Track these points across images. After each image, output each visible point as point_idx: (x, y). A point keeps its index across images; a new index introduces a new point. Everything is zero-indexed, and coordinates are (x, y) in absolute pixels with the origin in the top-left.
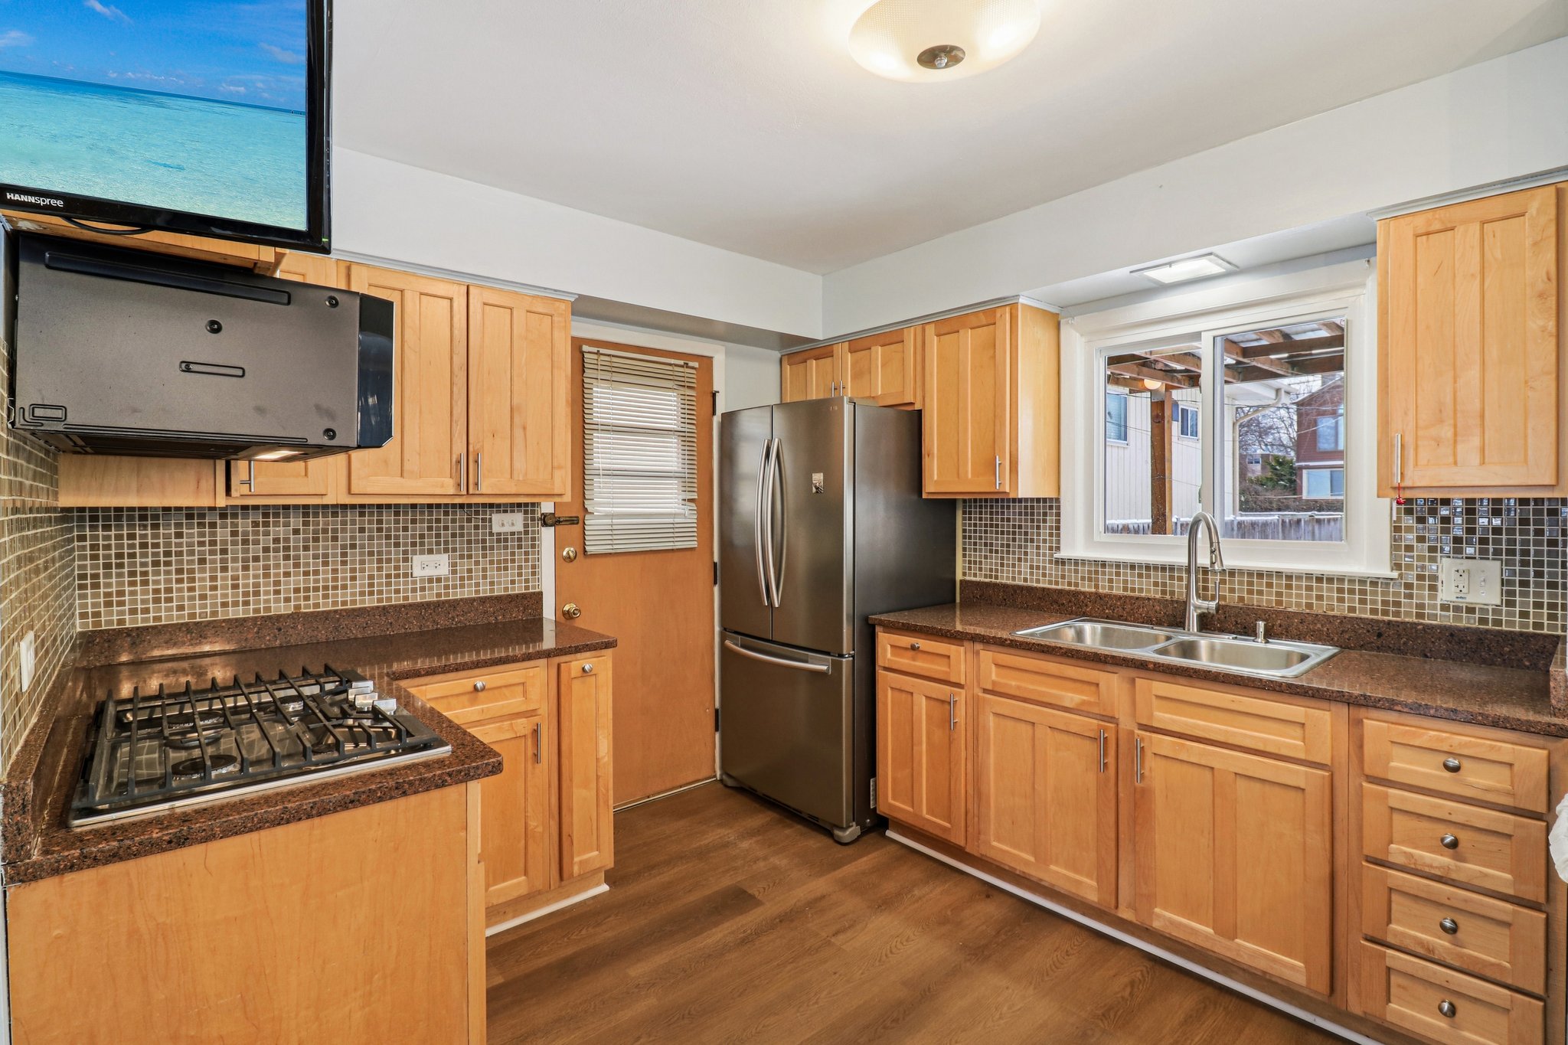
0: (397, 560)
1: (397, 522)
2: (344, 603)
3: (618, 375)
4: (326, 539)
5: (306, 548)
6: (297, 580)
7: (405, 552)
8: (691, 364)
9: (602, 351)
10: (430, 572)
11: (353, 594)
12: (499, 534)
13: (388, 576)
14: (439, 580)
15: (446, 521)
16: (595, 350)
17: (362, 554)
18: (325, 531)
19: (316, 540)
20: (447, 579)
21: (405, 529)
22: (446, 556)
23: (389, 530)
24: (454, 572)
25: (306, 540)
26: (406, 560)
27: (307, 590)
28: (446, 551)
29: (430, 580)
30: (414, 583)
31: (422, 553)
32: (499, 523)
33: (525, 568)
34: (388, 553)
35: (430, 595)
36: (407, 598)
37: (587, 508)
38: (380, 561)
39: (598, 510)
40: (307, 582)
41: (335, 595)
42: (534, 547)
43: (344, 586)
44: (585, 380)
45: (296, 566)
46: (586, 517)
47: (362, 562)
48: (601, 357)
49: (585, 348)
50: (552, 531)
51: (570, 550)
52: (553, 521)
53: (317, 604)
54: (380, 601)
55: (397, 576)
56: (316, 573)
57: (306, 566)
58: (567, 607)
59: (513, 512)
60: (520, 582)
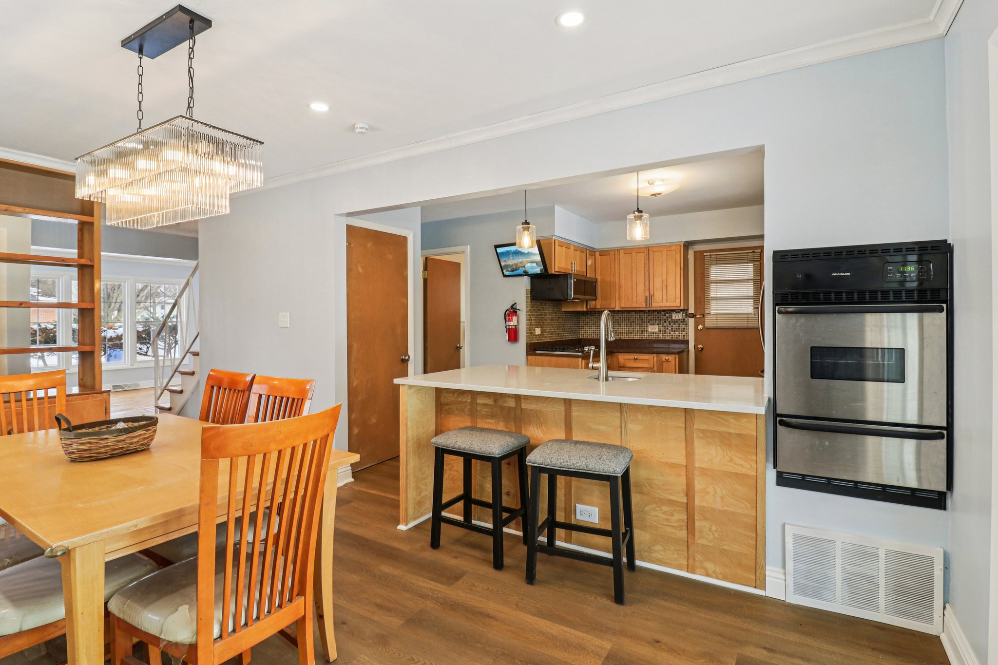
0: (644, 326)
1: (644, 316)
2: (631, 337)
3: (719, 261)
4: (627, 320)
5: (622, 322)
6: (620, 330)
7: (646, 324)
8: (756, 251)
9: (712, 254)
10: (653, 331)
11: (633, 335)
12: (674, 320)
13: (642, 331)
14: (656, 333)
15: (658, 315)
16: (709, 254)
17: (635, 324)
18: (627, 318)
19: (624, 320)
20: (658, 333)
21: (647, 318)
22: (658, 326)
23: (642, 318)
24: (660, 331)
25: (622, 320)
26: (647, 327)
28: (658, 324)
29: (653, 333)
30: (649, 333)
31: (651, 324)
32: (676, 316)
33: (684, 331)
34: (642, 324)
35: (653, 338)
36: (647, 338)
37: (706, 312)
38: (640, 327)
39: (712, 312)
40: (622, 331)
41: (629, 335)
42: (686, 324)
43: (631, 333)
44: (706, 266)
45: (620, 326)
46: (706, 315)
47: (635, 327)
48: (712, 256)
49: (705, 254)
50: (693, 319)
51: (701, 326)
52: (693, 316)
53: (625, 337)
54: (640, 338)
55: (644, 331)
56: (625, 329)
57: (622, 326)
58: (699, 346)
59: (679, 312)
60: (682, 336)
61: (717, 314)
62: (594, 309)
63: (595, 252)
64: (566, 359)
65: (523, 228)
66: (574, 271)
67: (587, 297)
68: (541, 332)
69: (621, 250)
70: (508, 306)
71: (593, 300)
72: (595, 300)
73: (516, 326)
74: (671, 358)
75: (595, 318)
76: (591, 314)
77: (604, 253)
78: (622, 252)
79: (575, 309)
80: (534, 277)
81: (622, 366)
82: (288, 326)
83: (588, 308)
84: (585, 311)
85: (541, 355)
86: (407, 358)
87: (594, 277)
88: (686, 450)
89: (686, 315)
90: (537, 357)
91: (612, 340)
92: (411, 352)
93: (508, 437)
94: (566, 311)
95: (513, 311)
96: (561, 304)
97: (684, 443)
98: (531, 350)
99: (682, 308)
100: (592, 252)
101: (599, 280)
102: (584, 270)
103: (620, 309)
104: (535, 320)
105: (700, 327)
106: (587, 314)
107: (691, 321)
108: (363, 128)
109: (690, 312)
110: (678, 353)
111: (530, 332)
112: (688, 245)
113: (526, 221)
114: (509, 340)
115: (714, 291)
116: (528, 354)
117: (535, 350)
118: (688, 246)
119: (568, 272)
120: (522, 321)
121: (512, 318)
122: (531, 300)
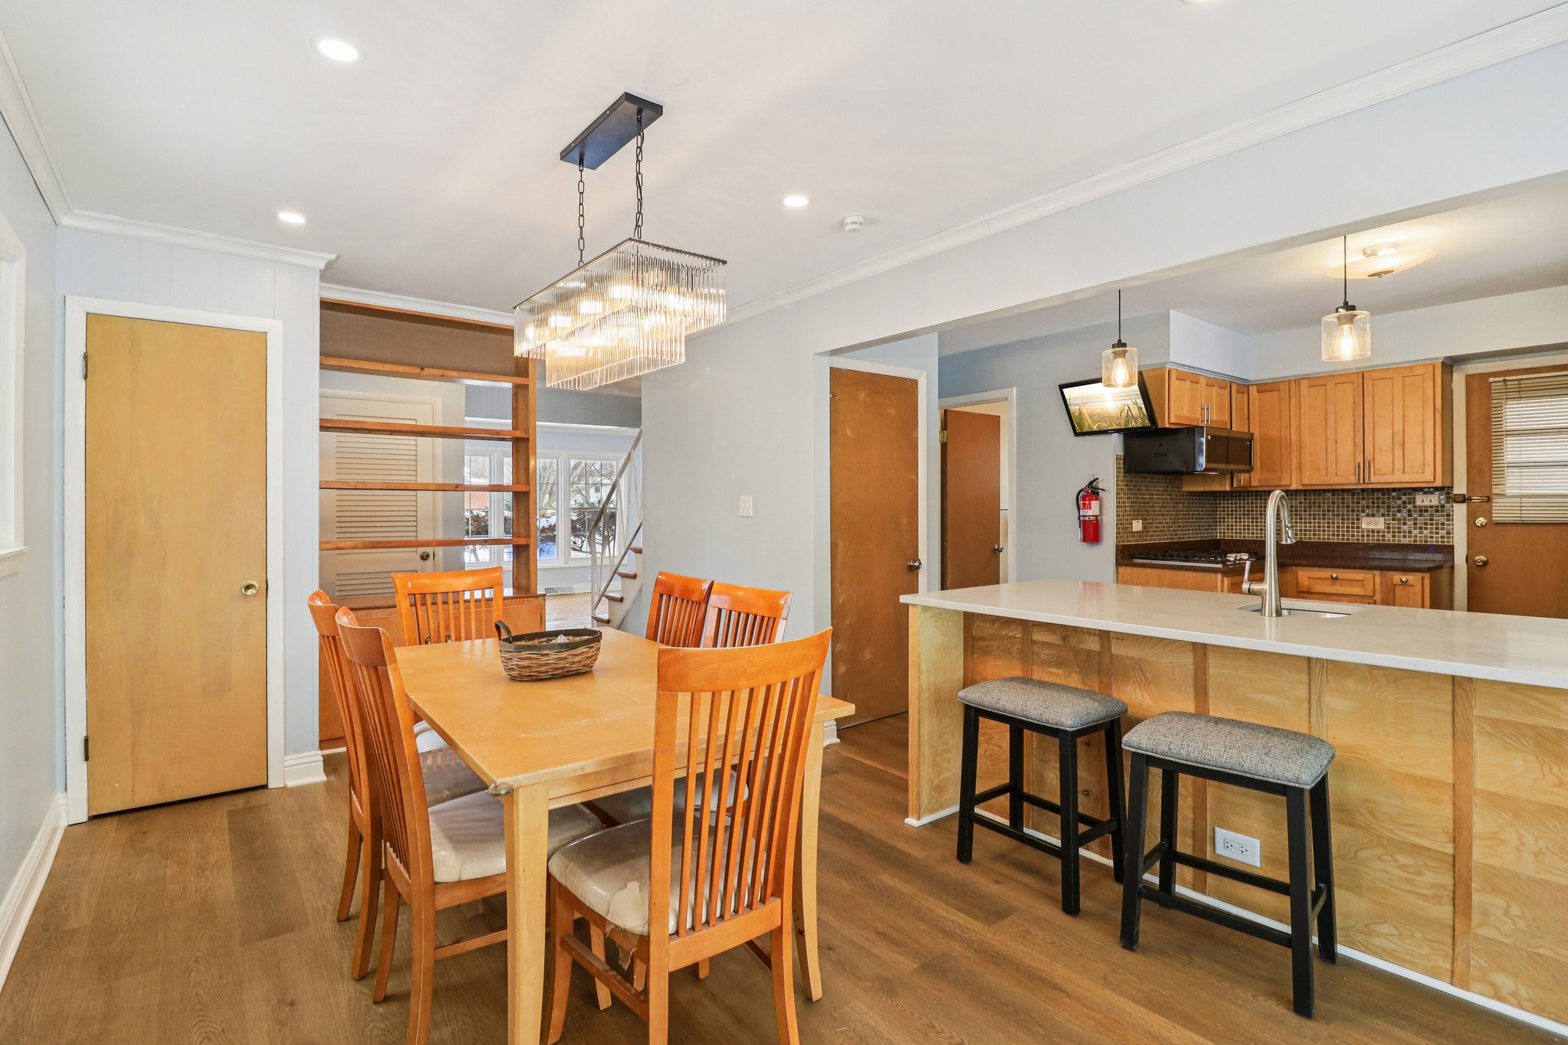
0: (1353, 519)
1: (1353, 499)
2: (1324, 539)
3: (1523, 392)
4: (1314, 507)
5: (1305, 511)
7: (1358, 515)
9: (1508, 378)
10: (1372, 527)
11: (1329, 535)
12: (1421, 507)
13: (1348, 527)
14: (1378, 532)
15: (1384, 499)
16: (1501, 379)
17: (1333, 515)
18: (1314, 503)
19: (1310, 507)
20: (1384, 532)
21: (1358, 503)
22: (1383, 518)
23: (1347, 503)
24: (1389, 528)
25: (1305, 507)
26: (1358, 519)
27: (1305, 531)
28: (1383, 515)
29: (1373, 531)
30: (1363, 532)
31: (1368, 515)
32: (1421, 500)
33: (1443, 529)
34: (1348, 515)
35: (1373, 540)
36: (1358, 540)
37: (1495, 491)
38: (1343, 519)
39: (1509, 492)
40: (1305, 527)
41: (1319, 535)
42: (1448, 515)
43: (1324, 531)
44: (1493, 402)
45: (1301, 519)
46: (1494, 497)
47: (1333, 519)
48: (1508, 383)
49: (1491, 380)
50: (1464, 506)
51: (1482, 519)
52: (1463, 499)
53: (1310, 538)
54: (1343, 539)
55: (1353, 528)
56: (1310, 523)
57: (1306, 519)
58: (1477, 558)
59: (1432, 493)
60: (1437, 538)
61: (1521, 496)
62: (1246, 487)
63: (1248, 386)
64: (1191, 574)
65: (1114, 353)
66: (1208, 421)
67: (1231, 467)
68: (1144, 528)
69: (1302, 382)
70: (1084, 484)
71: (1244, 471)
72: (1249, 471)
73: (1097, 516)
74: (1411, 578)
75: (1248, 503)
76: (1240, 496)
77: (1264, 387)
78: (1304, 384)
79: (1207, 489)
80: (1130, 435)
81: (1305, 589)
82: (752, 515)
83: (1235, 486)
84: (1227, 492)
85: (1144, 566)
86: (916, 564)
87: (1246, 431)
88: (1454, 754)
89: (1447, 498)
90: (1135, 569)
91: (1289, 542)
92: (922, 555)
93: (1087, 700)
94: (1190, 492)
95: (1091, 492)
96: (1181, 480)
97: (1450, 741)
98: (1124, 558)
99: (1438, 483)
100: (1244, 386)
101: (1257, 435)
102: (1227, 419)
103: (1301, 488)
104: (1132, 505)
105: (1481, 521)
106: (1232, 496)
107: (1460, 511)
108: (855, 223)
109: (1455, 492)
110: (1429, 570)
111: (1123, 528)
112: (1450, 365)
113: (1120, 341)
114: (1085, 539)
115: (1512, 451)
116: (1118, 564)
117: (1132, 557)
118: (1452, 367)
119: (1195, 424)
120: (1108, 510)
121: (1090, 504)
122: (1125, 472)
